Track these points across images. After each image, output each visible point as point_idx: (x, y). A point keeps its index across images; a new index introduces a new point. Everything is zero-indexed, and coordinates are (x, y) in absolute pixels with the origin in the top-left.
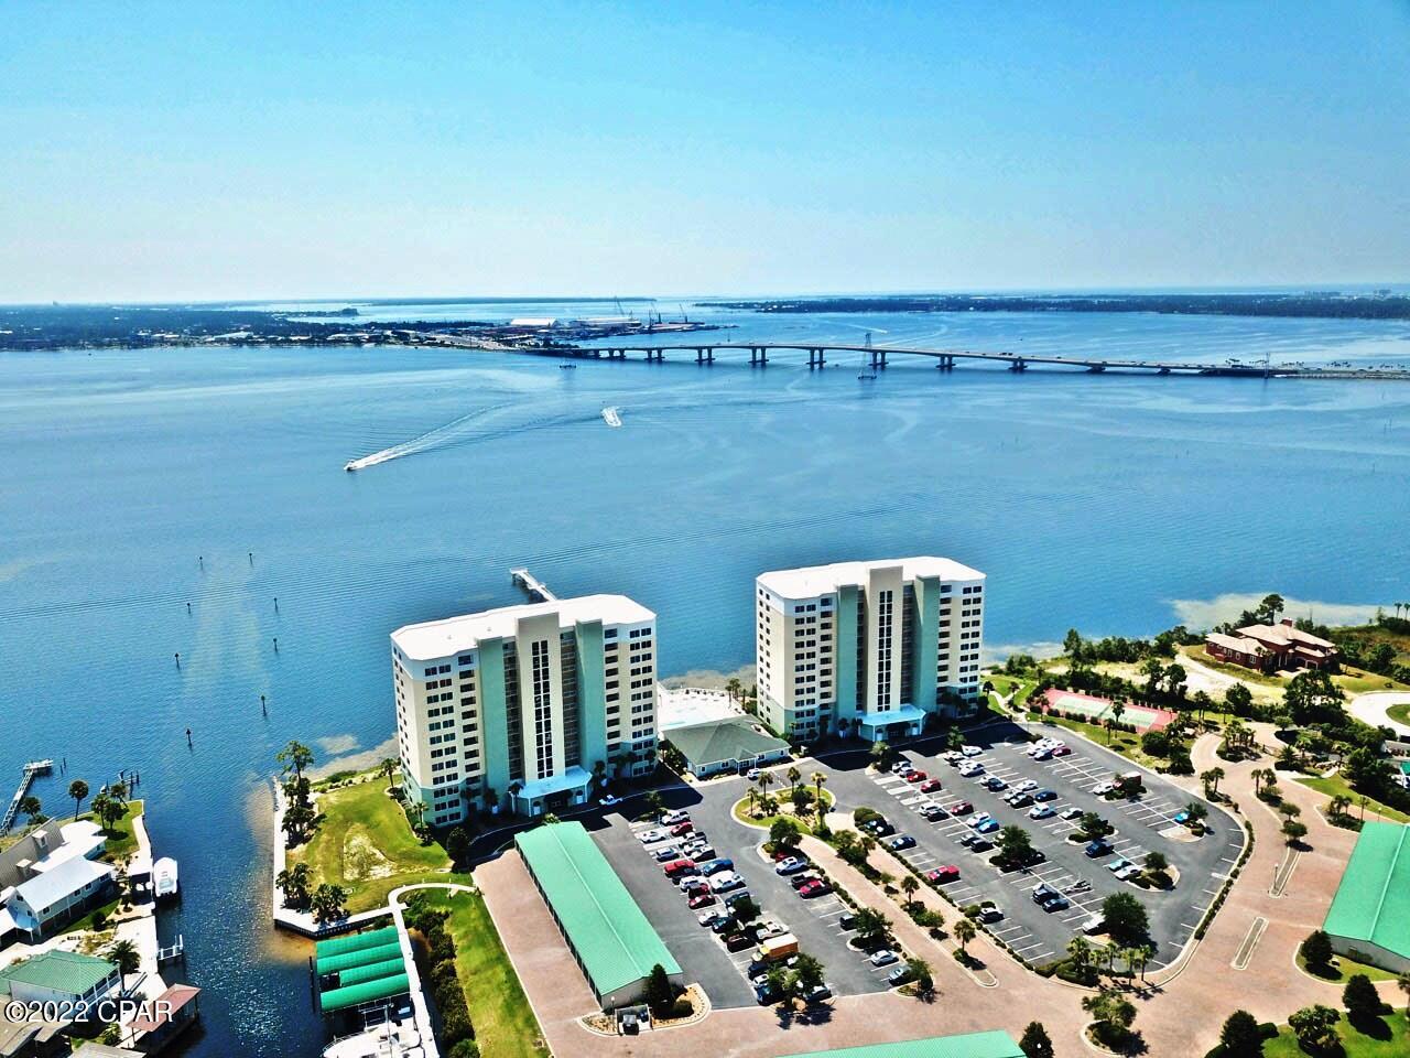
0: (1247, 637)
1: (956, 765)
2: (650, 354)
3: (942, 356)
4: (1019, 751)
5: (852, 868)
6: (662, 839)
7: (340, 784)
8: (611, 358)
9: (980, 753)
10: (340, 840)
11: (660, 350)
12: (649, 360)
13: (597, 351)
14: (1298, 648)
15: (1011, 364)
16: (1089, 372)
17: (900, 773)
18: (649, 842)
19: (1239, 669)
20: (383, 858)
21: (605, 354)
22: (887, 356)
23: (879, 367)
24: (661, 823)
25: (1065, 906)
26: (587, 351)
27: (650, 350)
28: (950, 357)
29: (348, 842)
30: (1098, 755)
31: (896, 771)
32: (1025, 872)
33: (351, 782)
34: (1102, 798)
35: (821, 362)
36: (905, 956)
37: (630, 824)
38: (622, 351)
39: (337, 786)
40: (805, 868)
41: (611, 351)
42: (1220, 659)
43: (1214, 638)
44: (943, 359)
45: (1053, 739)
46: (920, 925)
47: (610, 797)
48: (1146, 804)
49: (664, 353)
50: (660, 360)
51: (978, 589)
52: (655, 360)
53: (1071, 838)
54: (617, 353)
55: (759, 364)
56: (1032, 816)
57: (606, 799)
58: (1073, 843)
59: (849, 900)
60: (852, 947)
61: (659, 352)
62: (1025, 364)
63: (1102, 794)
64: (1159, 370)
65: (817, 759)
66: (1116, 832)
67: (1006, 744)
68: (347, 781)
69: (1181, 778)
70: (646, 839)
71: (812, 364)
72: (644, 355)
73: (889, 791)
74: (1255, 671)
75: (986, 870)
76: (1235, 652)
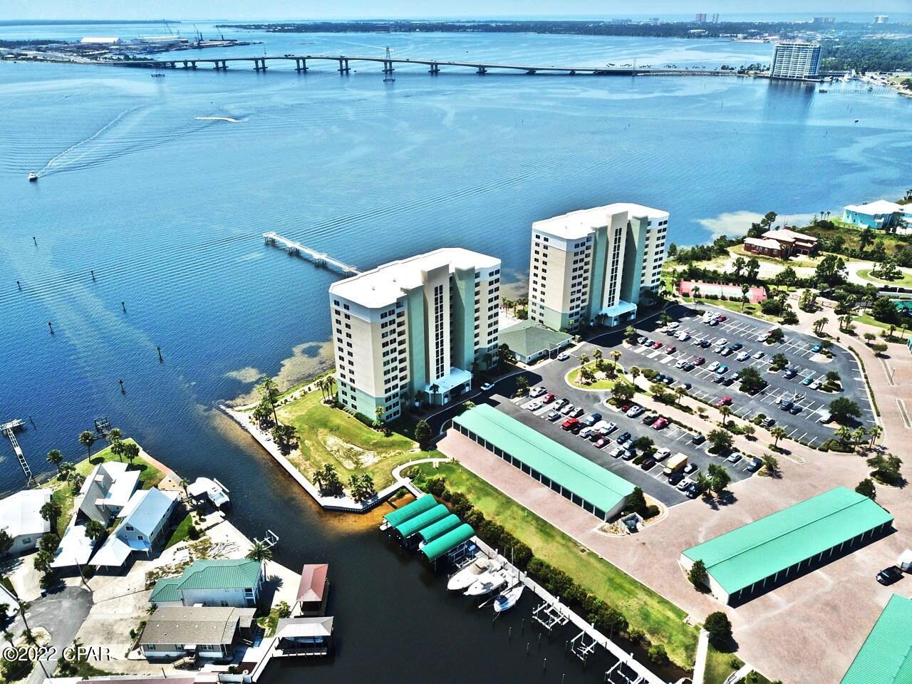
0: (769, 238)
1: (672, 335)
2: (217, 64)
3: (431, 64)
4: (698, 322)
5: (668, 406)
6: (541, 407)
7: (279, 403)
8: (186, 68)
9: (678, 326)
10: (318, 442)
11: (224, 61)
12: (217, 69)
13: (173, 63)
14: (797, 243)
15: (477, 69)
16: (527, 74)
17: (646, 344)
18: (534, 410)
19: (769, 259)
20: (361, 450)
21: (182, 65)
22: (393, 64)
23: (388, 72)
24: (531, 396)
25: (799, 410)
26: (165, 63)
27: (216, 61)
28: (436, 64)
29: (325, 442)
30: (742, 319)
31: (642, 343)
32: (763, 393)
33: (286, 401)
34: (765, 343)
35: (347, 69)
36: (744, 454)
37: (512, 400)
38: (193, 62)
39: (278, 406)
40: (642, 412)
41: (186, 62)
42: (755, 253)
43: (749, 241)
44: (432, 67)
45: (711, 312)
46: (737, 434)
47: (487, 384)
48: (790, 343)
49: (227, 63)
50: (225, 69)
51: (665, 222)
52: (221, 68)
53: (771, 369)
54: (190, 64)
55: (302, 71)
56: (739, 360)
57: (485, 386)
58: (772, 372)
59: (685, 427)
60: (711, 455)
61: (224, 63)
62: (486, 69)
63: (764, 341)
64: (569, 72)
65: (590, 342)
66: (789, 362)
67: (688, 318)
68: (283, 400)
69: (794, 325)
70: (532, 408)
71: (341, 70)
72: (213, 65)
73: (648, 356)
74: (777, 259)
75: (742, 396)
76: (764, 248)
